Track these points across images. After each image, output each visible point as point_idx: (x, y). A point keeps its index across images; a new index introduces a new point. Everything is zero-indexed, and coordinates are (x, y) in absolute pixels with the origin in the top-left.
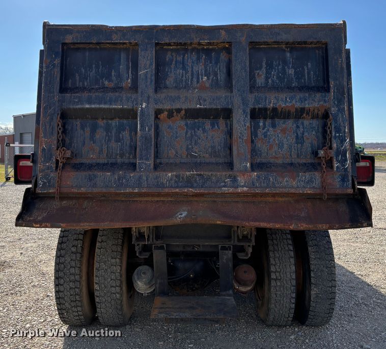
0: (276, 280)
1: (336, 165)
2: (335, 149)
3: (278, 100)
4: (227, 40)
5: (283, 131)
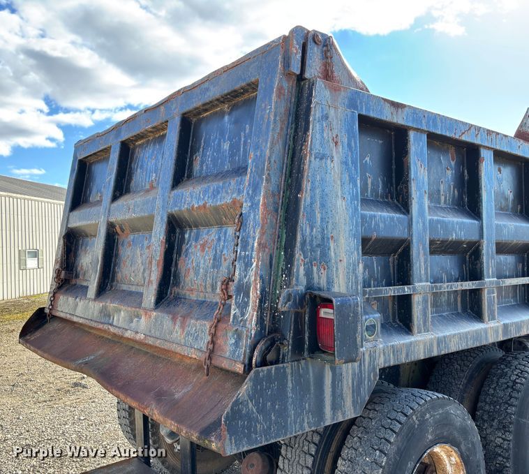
1: (233, 312)
2: (236, 282)
3: (192, 198)
4: (165, 120)
5: (203, 246)
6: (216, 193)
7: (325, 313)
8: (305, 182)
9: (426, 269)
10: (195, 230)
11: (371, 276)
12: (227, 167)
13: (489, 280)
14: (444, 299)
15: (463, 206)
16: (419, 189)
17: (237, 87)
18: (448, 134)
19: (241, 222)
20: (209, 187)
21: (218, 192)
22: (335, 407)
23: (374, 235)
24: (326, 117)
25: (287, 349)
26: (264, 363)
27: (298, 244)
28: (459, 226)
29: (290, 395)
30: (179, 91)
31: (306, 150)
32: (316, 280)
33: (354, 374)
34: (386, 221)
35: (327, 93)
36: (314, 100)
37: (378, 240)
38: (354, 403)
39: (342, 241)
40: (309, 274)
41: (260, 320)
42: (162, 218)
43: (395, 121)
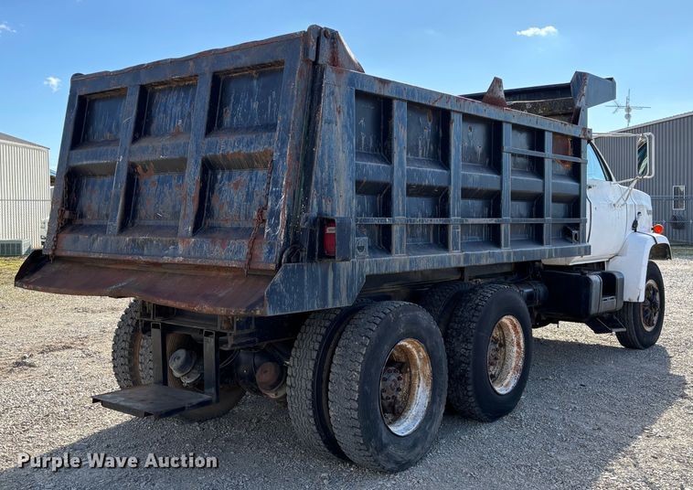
0: (291, 387)
1: (267, 231)
2: (269, 209)
3: (225, 145)
4: (194, 73)
5: (236, 186)
6: (250, 143)
7: (330, 230)
8: (318, 140)
9: (403, 206)
10: (227, 172)
11: (363, 210)
12: (257, 122)
13: (454, 218)
14: (419, 231)
15: (438, 158)
16: (400, 145)
17: (267, 61)
18: (423, 102)
19: (273, 167)
20: (243, 138)
21: (252, 143)
22: (335, 297)
23: (365, 179)
24: (332, 93)
25: (304, 254)
26: (289, 261)
27: (313, 184)
28: (431, 175)
29: (306, 284)
30: (210, 51)
31: (319, 117)
32: (324, 209)
33: (348, 275)
34: (374, 169)
35: (334, 75)
36: (324, 82)
37: (368, 183)
38: (348, 296)
39: (342, 182)
40: (319, 204)
41: (287, 235)
42: (196, 161)
43: (382, 93)
